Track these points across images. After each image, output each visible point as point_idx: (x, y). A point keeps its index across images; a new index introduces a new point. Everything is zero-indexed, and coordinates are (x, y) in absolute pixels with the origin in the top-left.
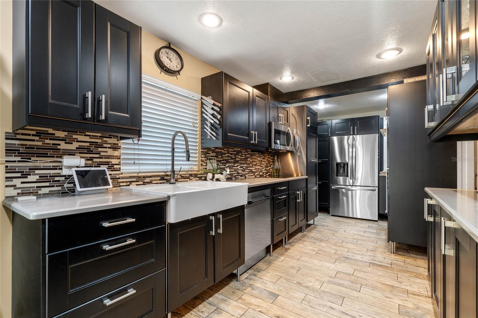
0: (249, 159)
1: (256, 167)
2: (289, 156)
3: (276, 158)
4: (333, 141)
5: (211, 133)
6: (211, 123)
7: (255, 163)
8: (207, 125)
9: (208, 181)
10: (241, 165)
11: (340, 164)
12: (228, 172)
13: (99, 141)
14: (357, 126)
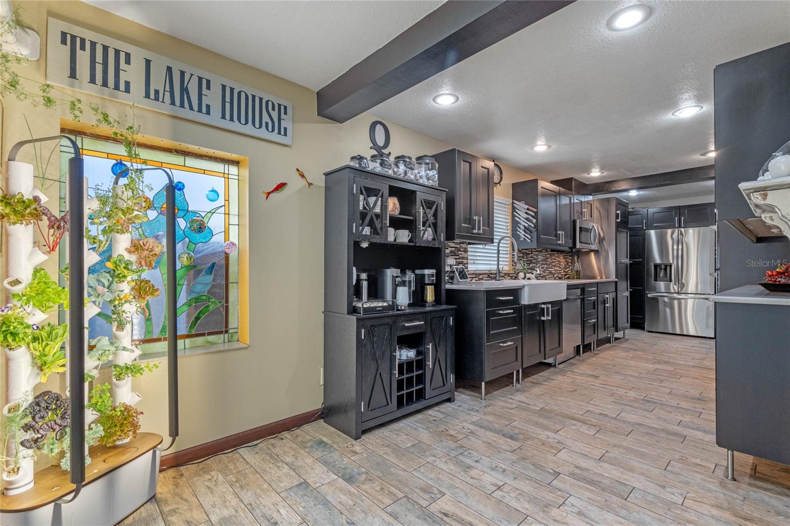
0: (549, 260)
1: (556, 268)
2: (592, 255)
3: (576, 259)
4: (649, 235)
5: (525, 235)
6: (525, 226)
7: (554, 264)
8: (519, 228)
9: (519, 279)
10: (543, 266)
11: (660, 265)
12: (538, 272)
13: (458, 246)
14: (684, 216)
